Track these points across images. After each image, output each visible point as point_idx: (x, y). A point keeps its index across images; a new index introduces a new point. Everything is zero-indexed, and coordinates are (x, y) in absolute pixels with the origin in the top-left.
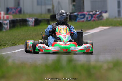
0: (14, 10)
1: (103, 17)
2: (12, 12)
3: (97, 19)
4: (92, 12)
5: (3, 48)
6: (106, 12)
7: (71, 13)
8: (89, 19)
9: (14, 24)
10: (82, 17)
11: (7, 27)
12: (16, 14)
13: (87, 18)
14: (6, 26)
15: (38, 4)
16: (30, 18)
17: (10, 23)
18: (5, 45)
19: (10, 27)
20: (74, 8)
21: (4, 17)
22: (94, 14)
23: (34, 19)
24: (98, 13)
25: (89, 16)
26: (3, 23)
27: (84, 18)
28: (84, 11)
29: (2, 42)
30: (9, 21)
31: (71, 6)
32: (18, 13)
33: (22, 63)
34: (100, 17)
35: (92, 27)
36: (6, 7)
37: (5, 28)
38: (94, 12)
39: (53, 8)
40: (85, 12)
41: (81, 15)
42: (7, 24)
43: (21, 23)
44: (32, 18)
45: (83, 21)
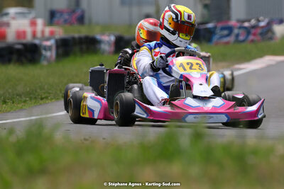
0: (66, 16)
1: (273, 33)
2: (62, 20)
3: (259, 37)
4: (249, 21)
5: (41, 104)
6: (281, 22)
7: (199, 24)
8: (241, 38)
9: (66, 47)
10: (226, 32)
11: (51, 56)
12: (71, 24)
13: (237, 35)
14: (48, 54)
15: (123, 3)
16: (103, 34)
17: (58, 47)
18: (47, 98)
19: (58, 56)
20: (205, 12)
22: (253, 27)
23: (113, 38)
24: (262, 24)
25: (241, 31)
26: (41, 45)
27: (228, 35)
28: (229, 19)
29: (38, 90)
30: (57, 41)
31: (200, 8)
32: (75, 23)
33: (85, 139)
34: (267, 32)
35: (249, 58)
36: (49, 7)
37: (45, 57)
38: (253, 22)
39: (158, 12)
40: (233, 22)
41: (223, 29)
42: (49, 48)
43: (84, 47)
44: (109, 36)
45: (227, 43)
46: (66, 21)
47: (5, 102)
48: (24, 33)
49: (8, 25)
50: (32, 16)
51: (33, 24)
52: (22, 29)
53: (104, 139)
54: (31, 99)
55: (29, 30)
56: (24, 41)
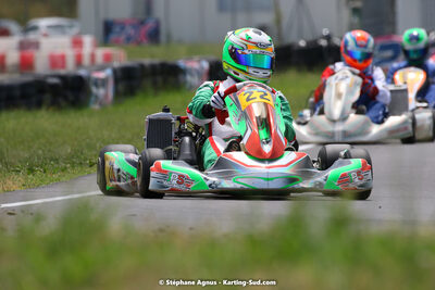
0: (130, 31)
2: (123, 37)
5: (89, 174)
9: (130, 81)
10: (389, 53)
11: (106, 96)
12: (139, 43)
14: (101, 92)
15: (222, 8)
16: (189, 59)
17: (117, 81)
19: (117, 94)
20: (356, 20)
21: (93, 57)
23: (205, 65)
26: (89, 78)
27: (394, 58)
28: (394, 32)
29: (85, 151)
30: (115, 71)
31: (346, 14)
32: (145, 41)
33: (161, 230)
36: (102, 16)
37: (97, 97)
39: (278, 21)
41: (384, 48)
42: (104, 83)
43: (159, 79)
44: (199, 61)
46: (129, 39)
47: (31, 171)
48: (63, 57)
49: (36, 45)
50: (75, 31)
51: (77, 43)
52: (59, 52)
53: (191, 229)
54: (73, 165)
55: (70, 54)
56: (62, 72)
